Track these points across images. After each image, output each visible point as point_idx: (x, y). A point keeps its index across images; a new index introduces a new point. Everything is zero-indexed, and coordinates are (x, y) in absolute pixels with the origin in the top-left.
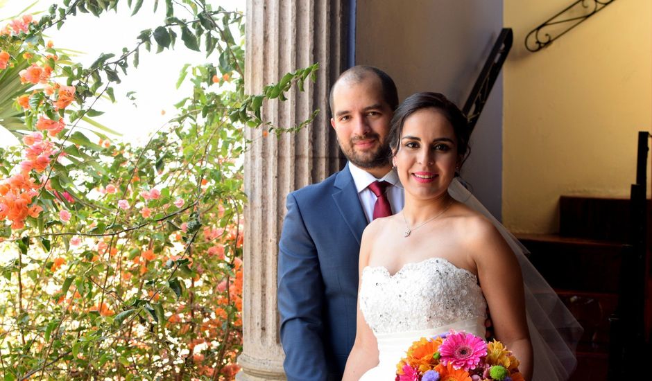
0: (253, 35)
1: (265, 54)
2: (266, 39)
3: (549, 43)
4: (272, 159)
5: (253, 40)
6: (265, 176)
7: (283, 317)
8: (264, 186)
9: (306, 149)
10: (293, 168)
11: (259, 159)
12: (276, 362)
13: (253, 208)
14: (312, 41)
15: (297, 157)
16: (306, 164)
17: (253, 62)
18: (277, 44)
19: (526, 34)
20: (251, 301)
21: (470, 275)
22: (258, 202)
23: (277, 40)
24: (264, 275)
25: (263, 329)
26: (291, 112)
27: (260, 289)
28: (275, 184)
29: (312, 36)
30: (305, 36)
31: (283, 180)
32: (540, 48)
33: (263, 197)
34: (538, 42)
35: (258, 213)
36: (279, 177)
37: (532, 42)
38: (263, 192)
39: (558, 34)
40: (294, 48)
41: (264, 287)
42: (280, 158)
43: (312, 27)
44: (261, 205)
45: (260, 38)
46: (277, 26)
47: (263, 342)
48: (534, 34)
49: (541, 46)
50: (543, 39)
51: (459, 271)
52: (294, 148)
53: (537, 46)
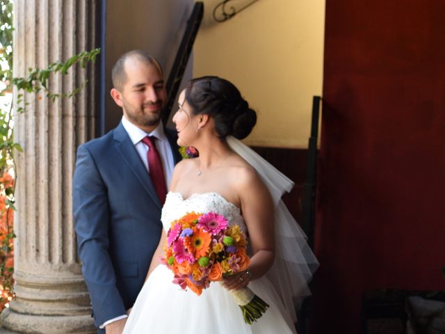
0: (26, 18)
1: (37, 33)
2: (37, 22)
3: (233, 15)
4: (43, 117)
5: (25, 22)
6: (37, 131)
7: (82, 238)
8: (37, 139)
9: (70, 110)
10: (61, 125)
11: (31, 117)
12: (48, 276)
13: (27, 156)
14: (75, 24)
15: (64, 116)
16: (70, 122)
17: (25, 39)
18: (47, 26)
19: (214, 7)
20: (26, 229)
21: (235, 208)
22: (31, 151)
23: (47, 23)
24: (37, 208)
25: (38, 251)
26: (59, 81)
27: (35, 219)
28: (47, 137)
29: (75, 20)
30: (69, 20)
31: (52, 134)
32: (226, 19)
33: (37, 148)
34: (224, 14)
35: (32, 160)
36: (49, 131)
37: (219, 13)
38: (36, 143)
39: (241, 7)
40: (60, 29)
41: (37, 218)
42: (50, 117)
43: (75, 13)
44: (34, 153)
45: (32, 20)
46: (47, 12)
47: (37, 260)
48: (221, 7)
49: (227, 17)
50: (229, 12)
51: (227, 204)
52: (61, 109)
53: (223, 17)
